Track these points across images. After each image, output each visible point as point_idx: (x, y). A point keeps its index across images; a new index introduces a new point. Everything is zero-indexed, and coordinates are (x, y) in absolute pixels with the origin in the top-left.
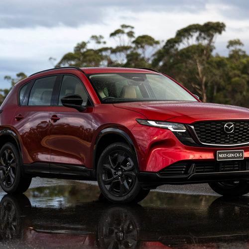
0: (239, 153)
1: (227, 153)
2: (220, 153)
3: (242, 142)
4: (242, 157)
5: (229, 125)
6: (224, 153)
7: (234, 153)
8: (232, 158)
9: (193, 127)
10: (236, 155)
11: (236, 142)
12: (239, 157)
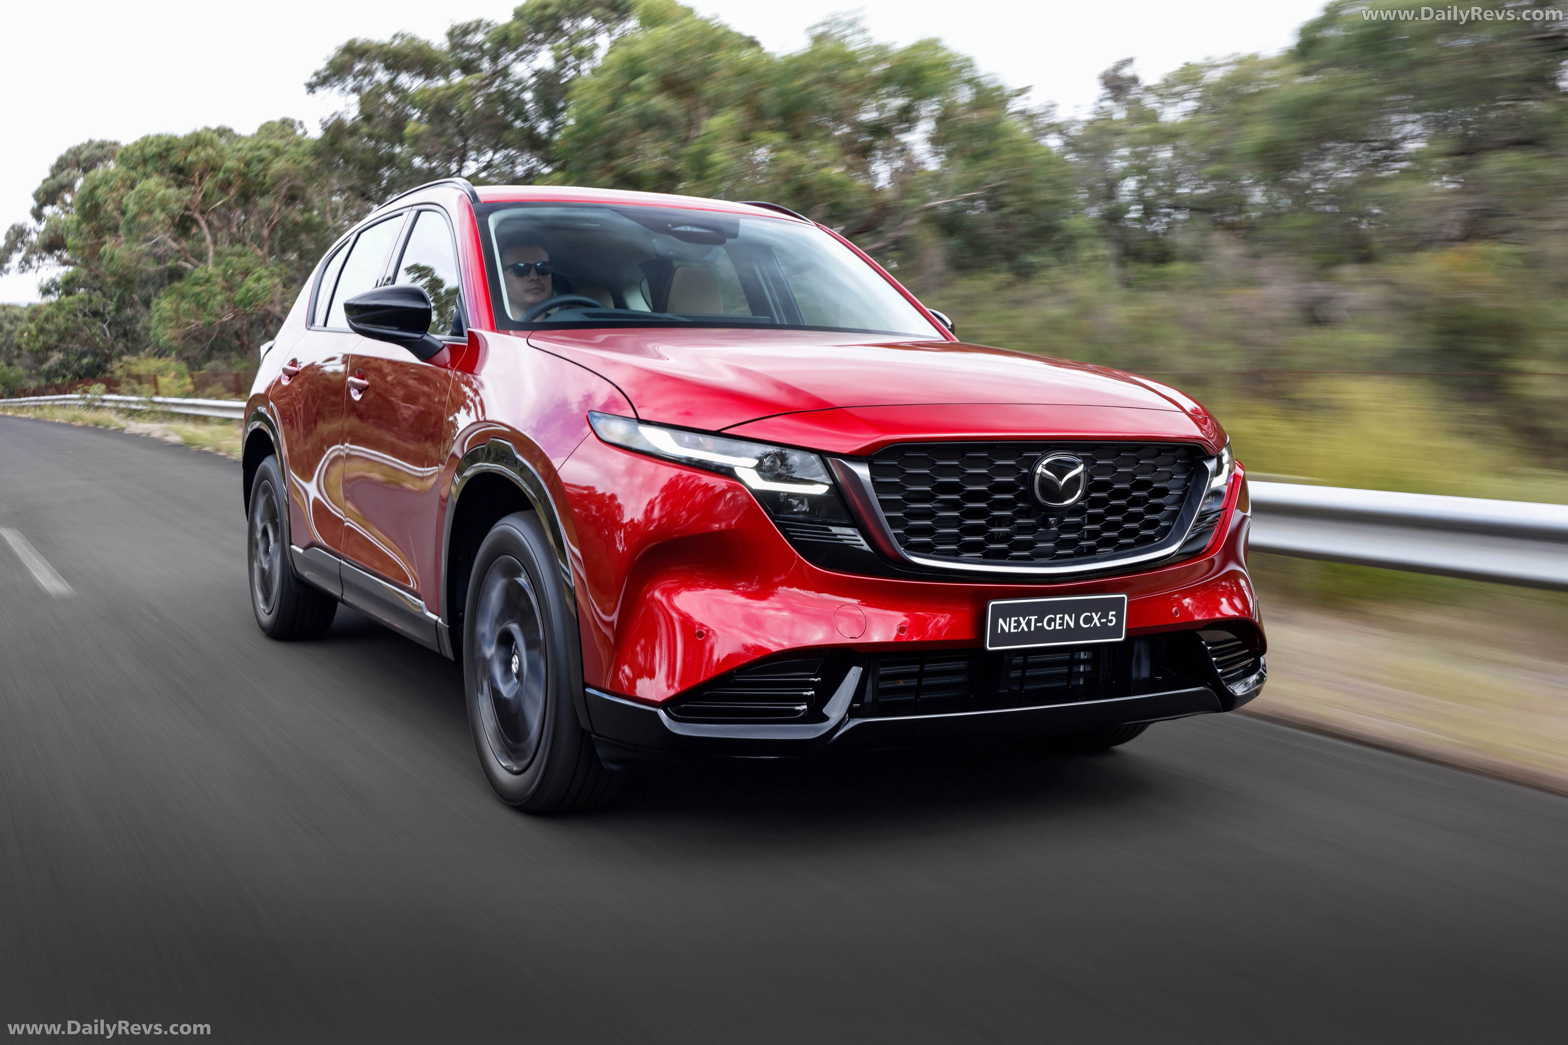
0: (1103, 608)
1: (1041, 611)
2: (1005, 613)
3: (1122, 550)
4: (1116, 631)
5: (1060, 469)
6: (1023, 611)
7: (1075, 609)
8: (1067, 633)
9: (863, 472)
10: (1089, 620)
11: (1090, 554)
12: (1104, 630)
